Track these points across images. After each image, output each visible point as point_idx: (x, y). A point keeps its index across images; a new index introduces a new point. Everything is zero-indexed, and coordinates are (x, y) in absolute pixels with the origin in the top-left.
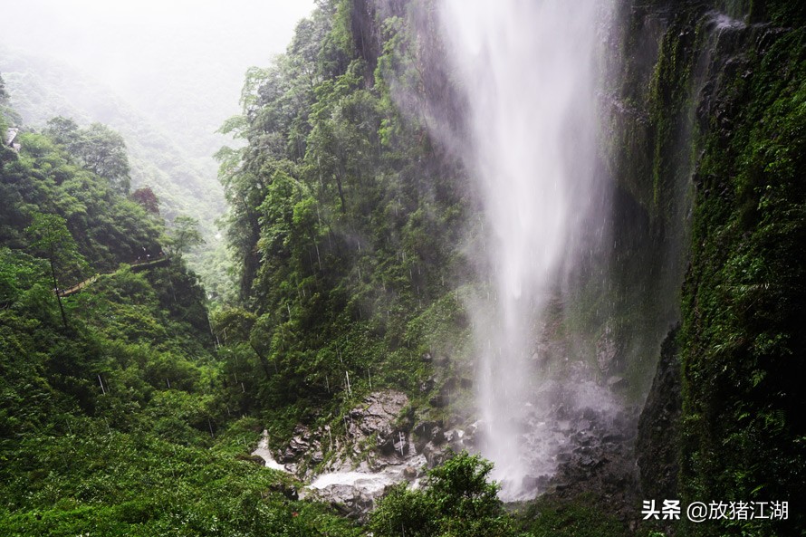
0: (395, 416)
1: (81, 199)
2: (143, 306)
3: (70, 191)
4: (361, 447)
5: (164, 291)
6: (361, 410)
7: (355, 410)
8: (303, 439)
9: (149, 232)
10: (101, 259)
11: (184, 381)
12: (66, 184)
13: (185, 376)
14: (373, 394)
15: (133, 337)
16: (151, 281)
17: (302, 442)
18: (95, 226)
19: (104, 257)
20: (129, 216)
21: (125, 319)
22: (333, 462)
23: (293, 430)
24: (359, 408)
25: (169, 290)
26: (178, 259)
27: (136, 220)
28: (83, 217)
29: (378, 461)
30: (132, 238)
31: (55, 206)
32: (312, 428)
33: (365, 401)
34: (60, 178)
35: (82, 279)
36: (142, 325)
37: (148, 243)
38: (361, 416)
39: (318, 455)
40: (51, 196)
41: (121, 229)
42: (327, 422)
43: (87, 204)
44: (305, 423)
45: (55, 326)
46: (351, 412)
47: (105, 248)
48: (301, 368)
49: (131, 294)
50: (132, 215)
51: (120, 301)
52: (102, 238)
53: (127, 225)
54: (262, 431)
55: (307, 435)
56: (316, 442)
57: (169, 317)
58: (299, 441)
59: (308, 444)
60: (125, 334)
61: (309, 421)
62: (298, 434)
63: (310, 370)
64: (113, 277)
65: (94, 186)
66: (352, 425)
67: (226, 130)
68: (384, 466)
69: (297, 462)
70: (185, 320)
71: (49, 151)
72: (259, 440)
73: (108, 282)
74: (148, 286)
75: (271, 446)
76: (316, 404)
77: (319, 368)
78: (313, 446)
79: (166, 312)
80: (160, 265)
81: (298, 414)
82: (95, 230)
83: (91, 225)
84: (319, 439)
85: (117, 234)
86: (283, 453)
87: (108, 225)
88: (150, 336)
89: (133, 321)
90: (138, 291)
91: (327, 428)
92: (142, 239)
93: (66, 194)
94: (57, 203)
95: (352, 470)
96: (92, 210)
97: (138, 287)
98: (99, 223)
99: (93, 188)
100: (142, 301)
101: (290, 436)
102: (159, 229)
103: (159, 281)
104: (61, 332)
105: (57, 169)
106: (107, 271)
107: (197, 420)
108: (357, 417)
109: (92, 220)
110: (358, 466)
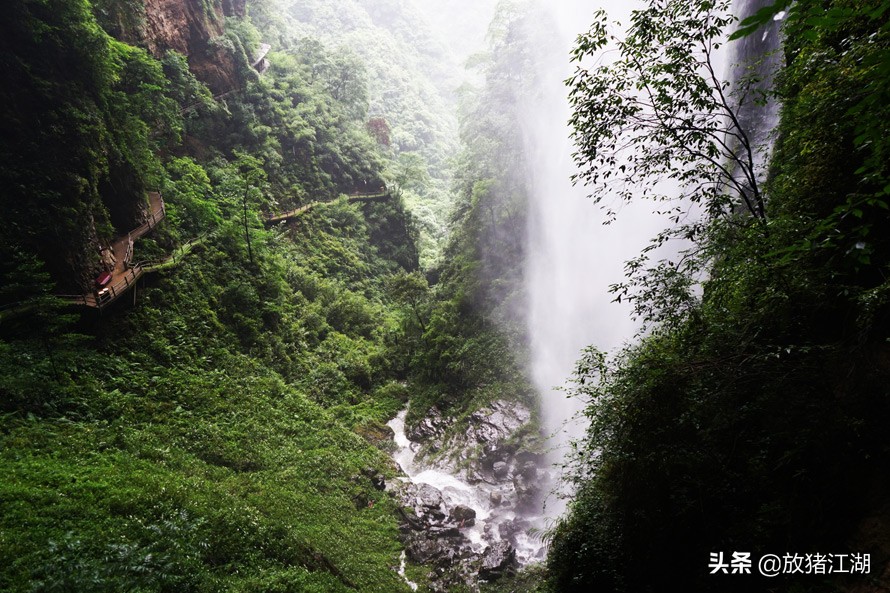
0: (510, 431)
1: (312, 124)
2: (352, 240)
3: (304, 115)
4: (469, 453)
5: (377, 226)
6: (482, 415)
7: (478, 413)
8: (433, 423)
9: (374, 165)
10: (322, 187)
11: (366, 326)
12: (302, 108)
13: (367, 320)
14: (500, 402)
15: (333, 271)
16: (366, 215)
17: (431, 426)
18: (322, 153)
19: (326, 185)
20: (357, 146)
21: (330, 251)
22: (442, 459)
23: (427, 411)
24: (482, 412)
25: (383, 227)
26: (398, 197)
27: (362, 151)
28: (311, 143)
29: (476, 474)
30: (356, 168)
31: (287, 128)
32: (444, 416)
33: (490, 406)
34: (298, 99)
35: (300, 205)
36: (345, 260)
37: (370, 176)
38: (482, 421)
39: (438, 444)
40: (285, 119)
41: (346, 159)
42: (456, 415)
43: (317, 129)
44: (440, 408)
45: (242, 261)
46: (474, 414)
47: (328, 176)
48: (447, 353)
49: (343, 226)
50: (360, 144)
51: (330, 232)
52: (327, 166)
53: (354, 156)
54: (406, 401)
55: (438, 420)
56: (442, 430)
57: (378, 254)
58: (429, 425)
59: (435, 429)
60: (327, 267)
61: (443, 407)
62: (431, 417)
63: (454, 357)
64: (328, 207)
65: (329, 111)
66: (472, 427)
67: (468, 65)
68: (479, 481)
69: (422, 443)
70: (393, 259)
71: (293, 71)
72: (400, 410)
73: (322, 211)
74: (362, 219)
75: (408, 419)
76: (452, 392)
77: (463, 358)
78: (439, 433)
79: (374, 248)
80: (377, 200)
81: (437, 397)
82: (321, 157)
83: (318, 152)
84: (445, 428)
85: (340, 163)
86: (414, 430)
87: (334, 154)
88: (350, 273)
89: (337, 254)
90: (350, 224)
91: (455, 420)
92: (365, 170)
93: (299, 117)
94: (289, 126)
95: (452, 474)
96: (321, 136)
97: (350, 219)
98: (326, 150)
99: (327, 114)
100: (352, 234)
101: (422, 416)
102: (384, 162)
103: (373, 216)
104: (246, 266)
105: (295, 90)
106: (326, 199)
107: (353, 373)
108: (477, 421)
109: (319, 146)
110: (458, 471)
